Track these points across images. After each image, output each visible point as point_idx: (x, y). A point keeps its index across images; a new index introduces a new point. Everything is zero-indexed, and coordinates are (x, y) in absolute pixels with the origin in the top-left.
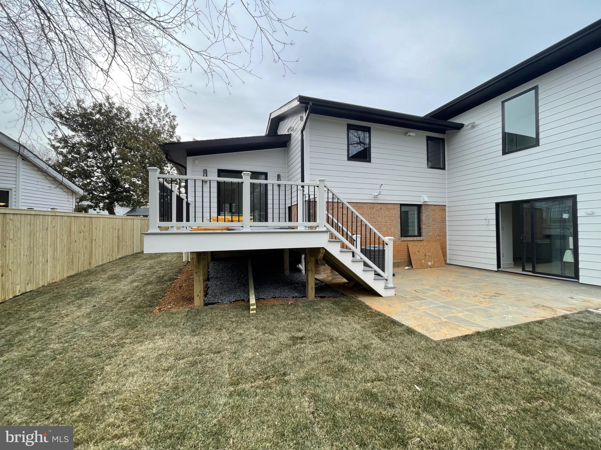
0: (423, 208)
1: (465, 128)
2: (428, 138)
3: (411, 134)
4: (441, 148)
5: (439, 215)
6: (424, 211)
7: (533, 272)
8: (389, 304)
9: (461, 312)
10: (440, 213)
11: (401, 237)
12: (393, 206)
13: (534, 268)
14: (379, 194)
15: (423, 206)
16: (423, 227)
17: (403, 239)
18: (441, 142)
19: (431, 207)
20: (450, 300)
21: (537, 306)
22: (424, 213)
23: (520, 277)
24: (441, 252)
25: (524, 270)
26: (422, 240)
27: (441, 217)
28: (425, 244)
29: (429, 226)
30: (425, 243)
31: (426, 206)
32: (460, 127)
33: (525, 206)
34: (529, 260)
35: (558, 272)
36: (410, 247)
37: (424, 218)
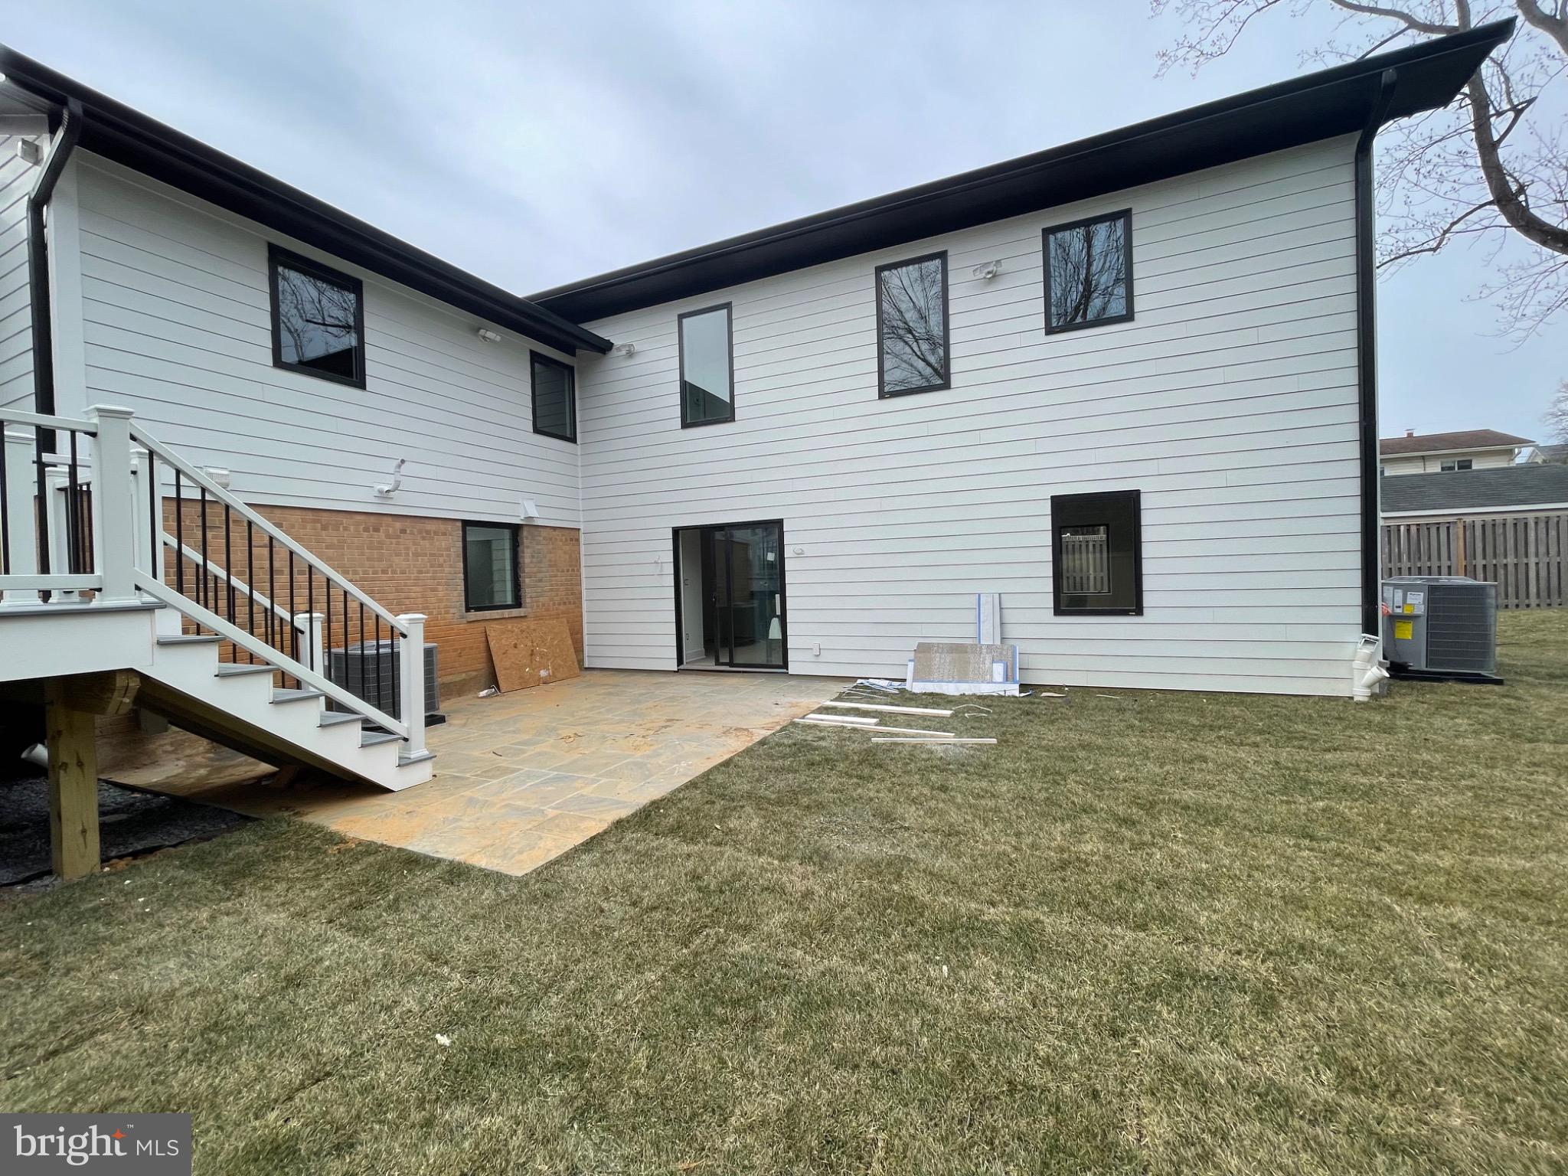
0: (525, 533)
1: (614, 353)
2: (535, 357)
3: (489, 334)
4: (567, 388)
5: (565, 553)
6: (526, 542)
7: (731, 664)
8: (410, 809)
9: (594, 781)
10: (566, 548)
11: (468, 610)
12: (442, 527)
13: (731, 657)
14: (396, 489)
15: (525, 529)
16: (526, 581)
17: (474, 615)
18: (566, 372)
19: (544, 533)
20: (576, 756)
21: (726, 732)
22: (528, 547)
23: (711, 678)
24: (570, 642)
25: (718, 663)
26: (525, 617)
27: (570, 557)
28: (532, 627)
29: (540, 581)
30: (532, 624)
31: (532, 529)
32: (604, 347)
33: (719, 536)
34: (725, 643)
35: (762, 660)
36: (492, 635)
37: (527, 557)
